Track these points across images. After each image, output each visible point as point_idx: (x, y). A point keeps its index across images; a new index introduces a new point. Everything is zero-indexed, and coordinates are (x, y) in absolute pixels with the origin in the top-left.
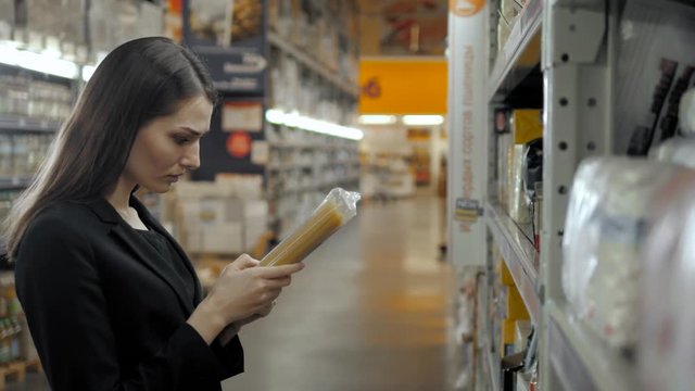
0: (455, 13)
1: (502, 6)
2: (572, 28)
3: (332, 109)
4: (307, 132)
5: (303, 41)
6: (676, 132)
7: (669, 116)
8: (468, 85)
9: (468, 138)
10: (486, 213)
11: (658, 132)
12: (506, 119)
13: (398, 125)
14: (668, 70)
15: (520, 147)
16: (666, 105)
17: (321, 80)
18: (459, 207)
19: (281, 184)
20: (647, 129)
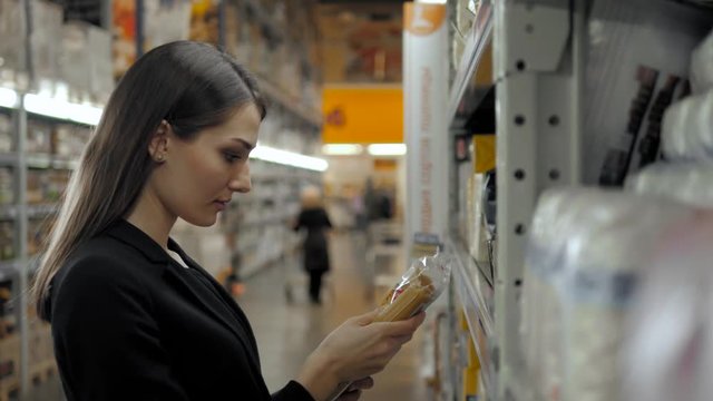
0: (412, 32)
1: (458, 19)
2: (529, 29)
3: (294, 138)
4: (268, 163)
5: (264, 69)
6: (658, 155)
7: (648, 136)
8: (426, 110)
9: (427, 168)
10: (446, 249)
11: (636, 157)
12: (467, 146)
13: (364, 155)
14: (647, 79)
15: (480, 177)
16: (645, 124)
17: (282, 109)
18: (417, 242)
19: (241, 217)
20: (622, 154)
